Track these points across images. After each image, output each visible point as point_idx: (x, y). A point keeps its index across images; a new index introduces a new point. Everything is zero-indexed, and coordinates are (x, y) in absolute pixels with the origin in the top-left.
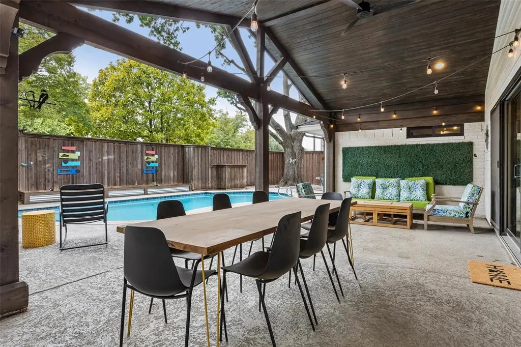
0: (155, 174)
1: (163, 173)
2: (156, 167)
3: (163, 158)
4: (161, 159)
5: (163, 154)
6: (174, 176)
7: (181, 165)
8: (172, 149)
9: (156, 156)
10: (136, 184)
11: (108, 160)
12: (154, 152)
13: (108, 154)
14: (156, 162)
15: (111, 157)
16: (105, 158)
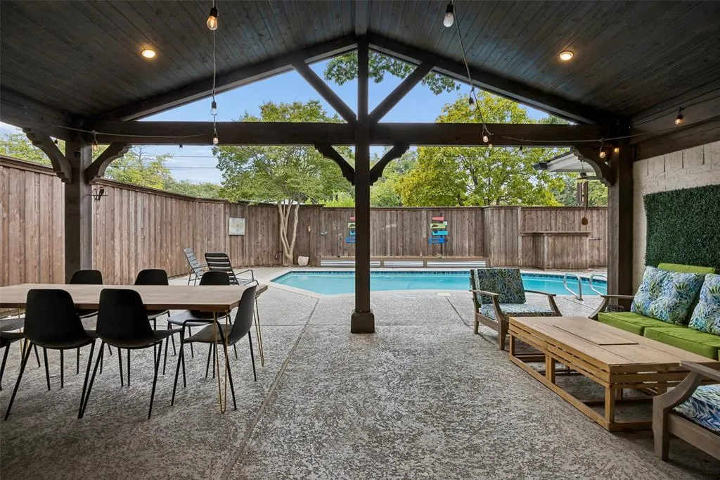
0: (443, 245)
1: (454, 244)
2: (445, 236)
3: (454, 225)
4: (451, 226)
5: (454, 220)
6: (470, 247)
7: (480, 233)
8: (467, 214)
9: (446, 223)
10: (421, 255)
11: (391, 228)
12: (442, 219)
13: (391, 223)
14: (445, 230)
15: (394, 225)
16: (388, 226)
